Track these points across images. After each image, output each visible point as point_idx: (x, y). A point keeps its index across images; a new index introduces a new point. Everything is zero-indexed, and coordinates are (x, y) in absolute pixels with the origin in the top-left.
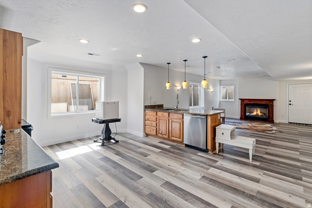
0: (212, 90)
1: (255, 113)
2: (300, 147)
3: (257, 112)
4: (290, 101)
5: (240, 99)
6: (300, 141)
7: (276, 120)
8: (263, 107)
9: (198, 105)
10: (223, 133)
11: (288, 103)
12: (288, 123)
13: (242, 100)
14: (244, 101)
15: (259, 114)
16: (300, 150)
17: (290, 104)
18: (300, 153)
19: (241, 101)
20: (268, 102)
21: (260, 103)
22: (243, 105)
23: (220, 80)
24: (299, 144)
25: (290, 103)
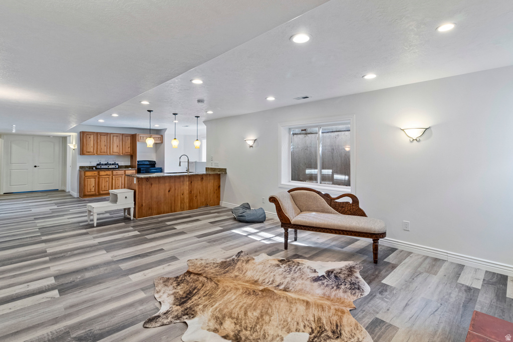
2: (49, 268)
6: (55, 293)
10: (126, 197)
16: (47, 258)
18: (46, 252)
24: (56, 277)
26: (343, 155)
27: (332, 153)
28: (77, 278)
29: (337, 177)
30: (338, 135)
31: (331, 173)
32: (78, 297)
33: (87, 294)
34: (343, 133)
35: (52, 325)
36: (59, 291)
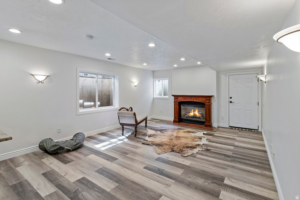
0: (136, 84)
1: (192, 114)
3: (195, 112)
4: (231, 98)
5: (173, 96)
7: (215, 125)
8: (200, 106)
9: (112, 105)
11: (228, 100)
12: (228, 127)
13: (176, 97)
14: (177, 98)
15: (197, 115)
17: (231, 102)
19: (175, 99)
20: (204, 99)
21: (195, 101)
22: (176, 103)
23: (153, 71)
24: (218, 196)
25: (231, 100)
26: (89, 91)
27: (82, 90)
28: (208, 184)
29: (86, 104)
30: (86, 79)
31: (82, 102)
32: (219, 171)
33: (214, 170)
34: (89, 78)
35: (235, 166)
36: (224, 181)
